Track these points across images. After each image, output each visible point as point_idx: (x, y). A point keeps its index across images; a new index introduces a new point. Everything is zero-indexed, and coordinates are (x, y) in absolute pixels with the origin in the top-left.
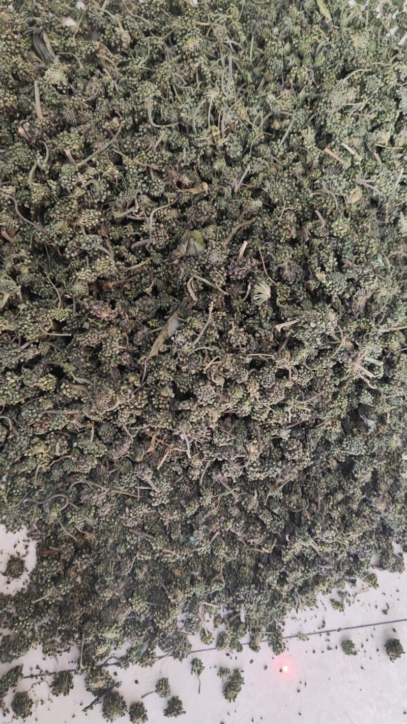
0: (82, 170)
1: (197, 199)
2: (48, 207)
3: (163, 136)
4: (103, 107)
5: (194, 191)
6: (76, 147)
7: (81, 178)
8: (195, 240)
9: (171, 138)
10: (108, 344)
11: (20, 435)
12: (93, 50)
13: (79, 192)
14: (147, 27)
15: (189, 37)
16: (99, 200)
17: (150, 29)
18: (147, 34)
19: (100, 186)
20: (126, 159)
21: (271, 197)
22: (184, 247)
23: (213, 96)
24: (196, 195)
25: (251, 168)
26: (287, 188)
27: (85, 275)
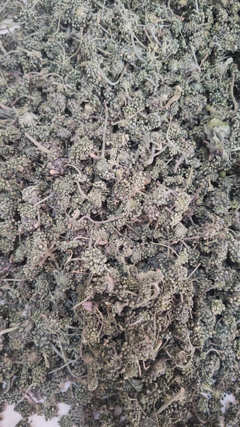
0: (108, 157)
1: (182, 101)
2: (106, 200)
3: (126, 85)
4: (75, 107)
5: (175, 99)
6: (91, 147)
7: (112, 162)
8: (218, 127)
9: (132, 81)
10: (234, 248)
11: (225, 350)
12: (29, 82)
13: (120, 172)
14: (41, 36)
15: (76, 10)
16: (131, 164)
17: (43, 35)
18: (45, 40)
19: (125, 156)
20: (122, 123)
21: (229, 49)
22: (215, 138)
23: (129, 28)
24: (179, 100)
25: (194, 46)
26: (234, 33)
27: (177, 219)
